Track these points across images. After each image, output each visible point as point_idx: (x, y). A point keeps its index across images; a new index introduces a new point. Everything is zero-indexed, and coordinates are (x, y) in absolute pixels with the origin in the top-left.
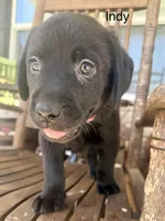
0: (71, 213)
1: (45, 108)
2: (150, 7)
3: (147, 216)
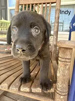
0: (33, 82)
1: (21, 47)
2: (57, 2)
3: (58, 84)
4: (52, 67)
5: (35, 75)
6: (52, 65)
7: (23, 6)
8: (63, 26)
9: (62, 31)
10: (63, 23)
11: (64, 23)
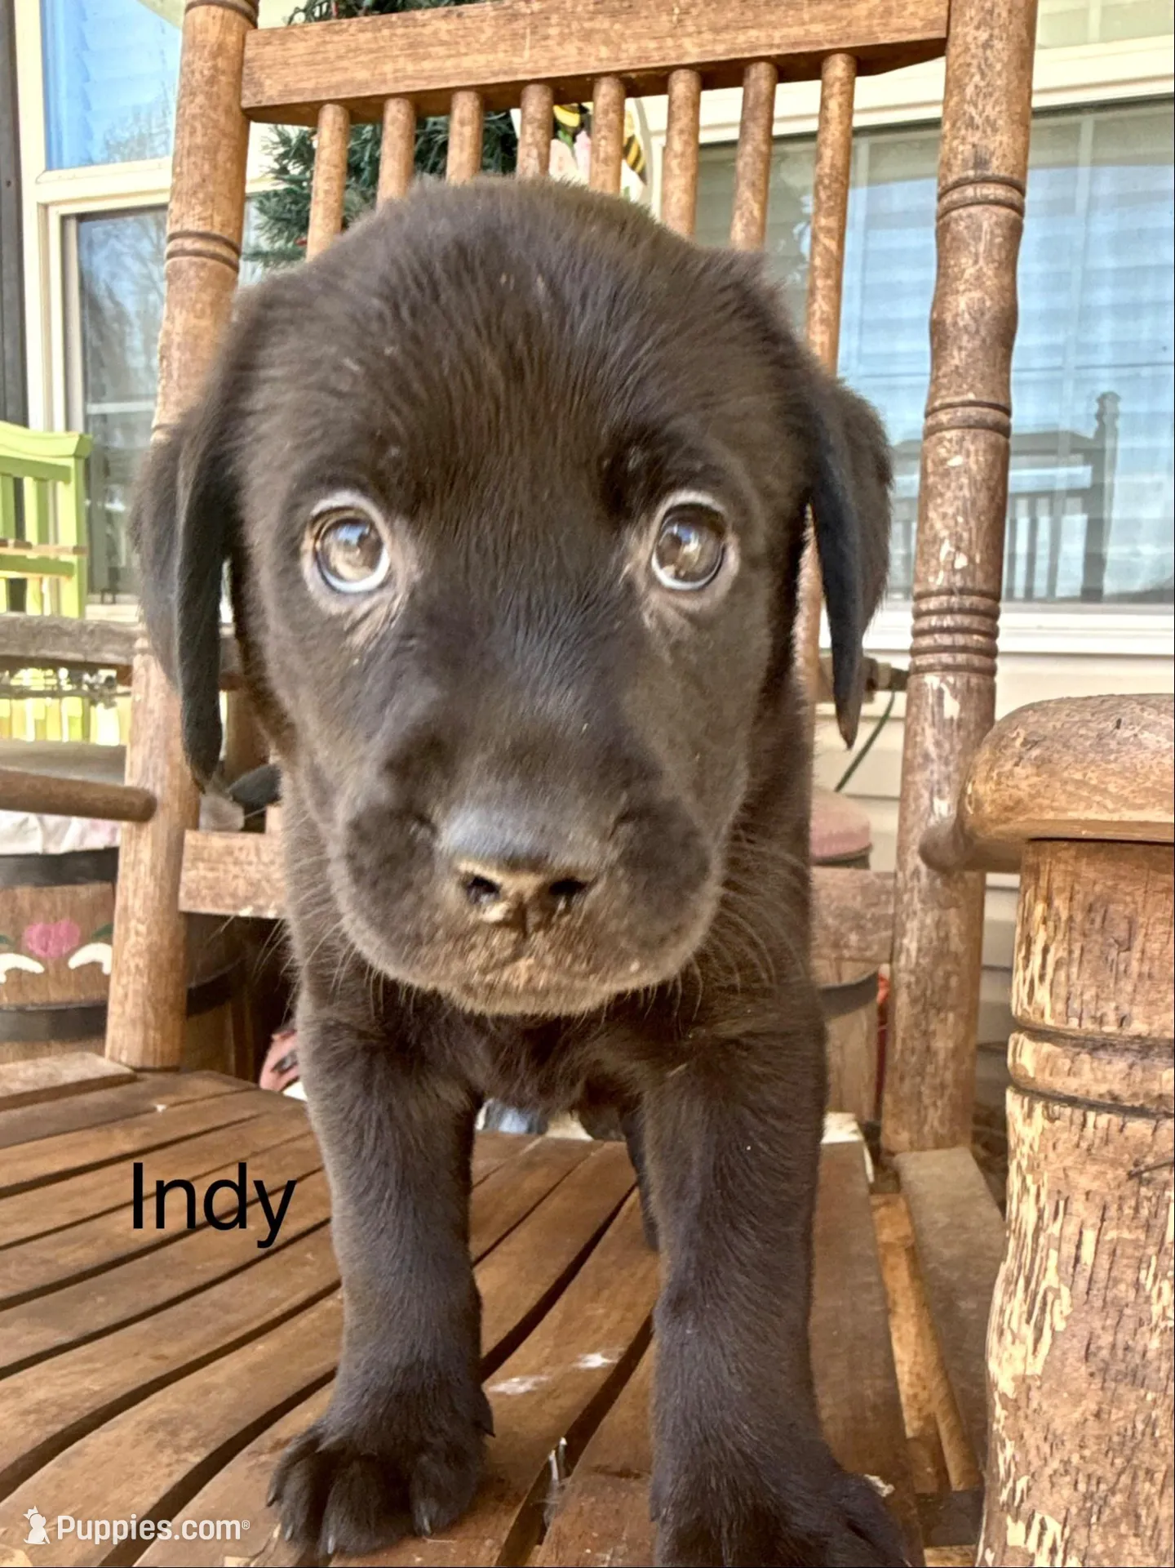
0: (531, 1528)
3: (1015, 1533)
4: (899, 1278)
5: (571, 1402)
6: (891, 1229)
7: (328, 140)
8: (1093, 497)
9: (1092, 594)
10: (1094, 453)
11: (1124, 444)
